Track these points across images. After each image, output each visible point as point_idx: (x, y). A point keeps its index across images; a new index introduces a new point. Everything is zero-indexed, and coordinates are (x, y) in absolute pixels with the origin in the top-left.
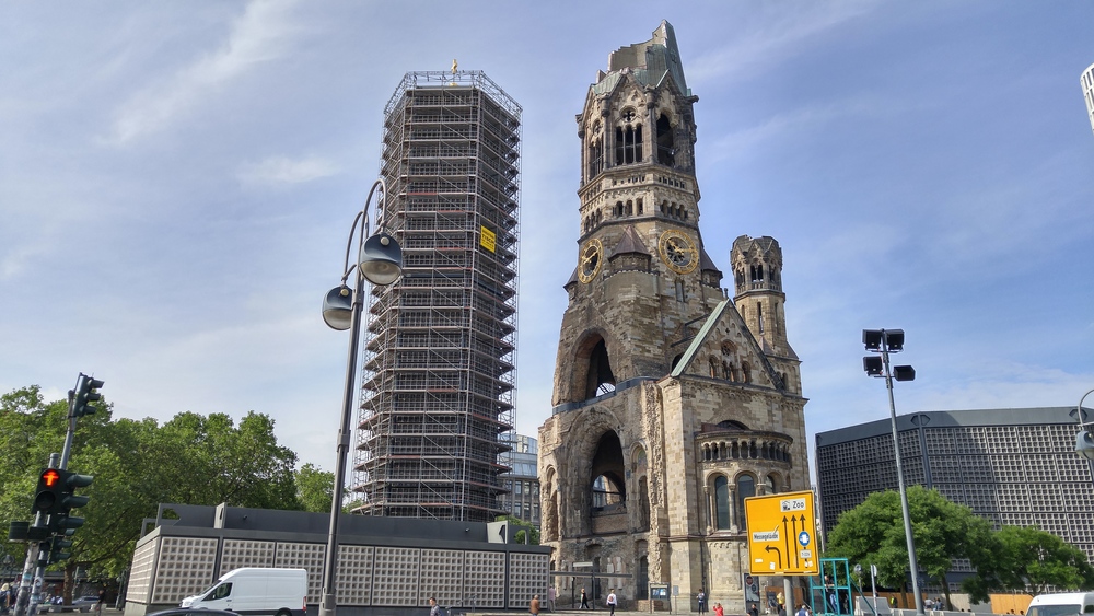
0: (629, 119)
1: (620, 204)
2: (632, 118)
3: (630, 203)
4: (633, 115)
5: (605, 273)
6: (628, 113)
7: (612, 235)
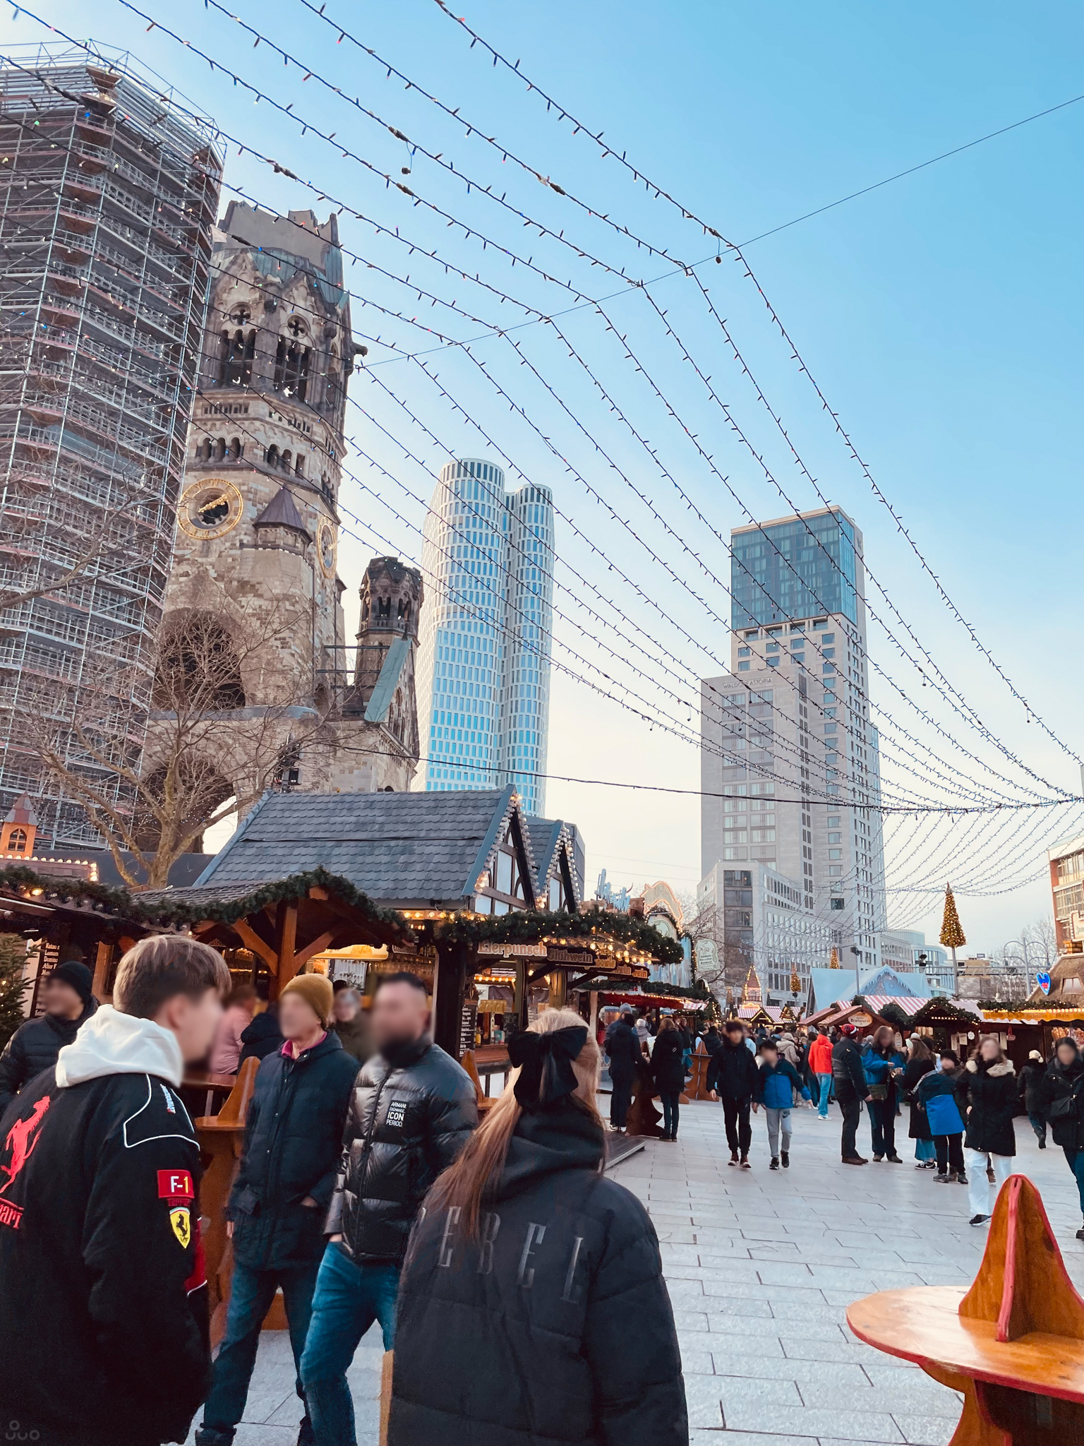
0: (296, 334)
1: (274, 448)
2: (300, 334)
3: (288, 453)
4: (302, 331)
5: (246, 539)
6: (297, 325)
7: (260, 488)
